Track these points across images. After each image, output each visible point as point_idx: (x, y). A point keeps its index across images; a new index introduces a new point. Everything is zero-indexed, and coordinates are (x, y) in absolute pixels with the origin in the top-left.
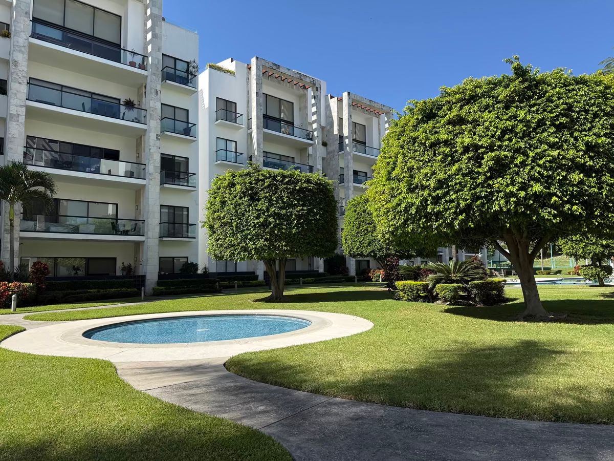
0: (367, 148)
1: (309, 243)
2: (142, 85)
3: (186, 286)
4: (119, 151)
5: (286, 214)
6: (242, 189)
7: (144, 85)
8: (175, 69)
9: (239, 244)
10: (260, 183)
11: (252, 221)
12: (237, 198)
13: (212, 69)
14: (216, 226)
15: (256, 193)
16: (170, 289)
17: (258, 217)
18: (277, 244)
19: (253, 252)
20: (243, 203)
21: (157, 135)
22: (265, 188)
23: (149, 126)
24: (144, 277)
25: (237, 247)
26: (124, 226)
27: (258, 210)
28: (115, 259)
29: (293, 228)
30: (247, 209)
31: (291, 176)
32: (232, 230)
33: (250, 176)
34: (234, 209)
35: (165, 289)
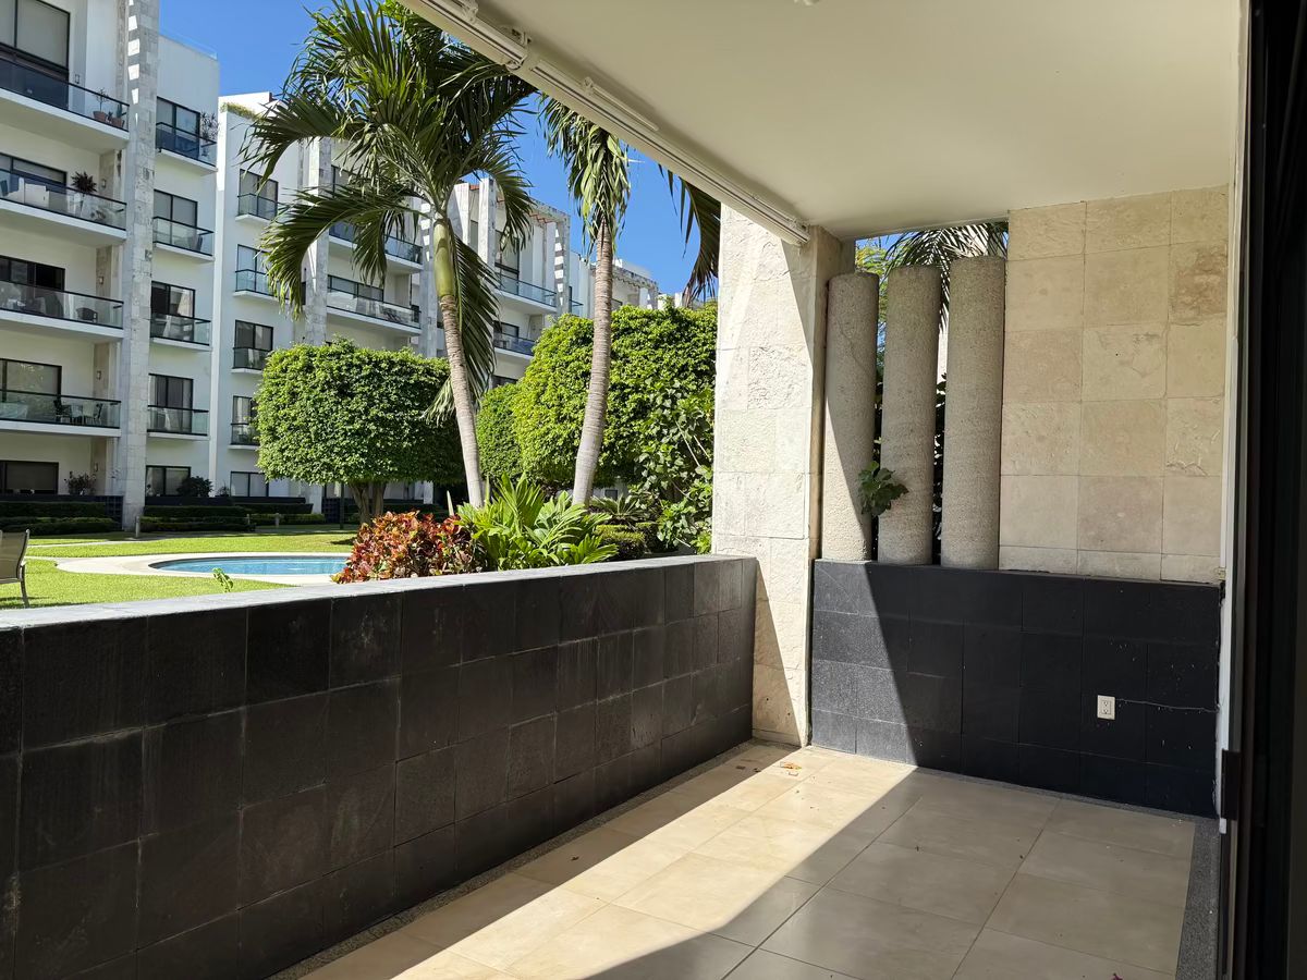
0: (521, 284)
1: (426, 463)
2: (113, 151)
3: (194, 518)
4: (63, 270)
5: (394, 420)
6: (326, 377)
7: (117, 152)
8: (174, 126)
9: (319, 459)
10: (355, 370)
11: (340, 426)
12: (318, 389)
13: (232, 114)
14: (280, 430)
15: (348, 386)
16: (169, 521)
17: (351, 422)
18: (379, 462)
19: (342, 472)
20: (327, 399)
21: (146, 252)
22: (362, 377)
23: (132, 234)
24: (120, 499)
25: (316, 463)
26: (81, 408)
27: (350, 411)
28: (56, 465)
29: (405, 440)
30: (334, 409)
31: (403, 363)
32: (309, 437)
33: (338, 358)
34: (313, 406)
35: (162, 521)
